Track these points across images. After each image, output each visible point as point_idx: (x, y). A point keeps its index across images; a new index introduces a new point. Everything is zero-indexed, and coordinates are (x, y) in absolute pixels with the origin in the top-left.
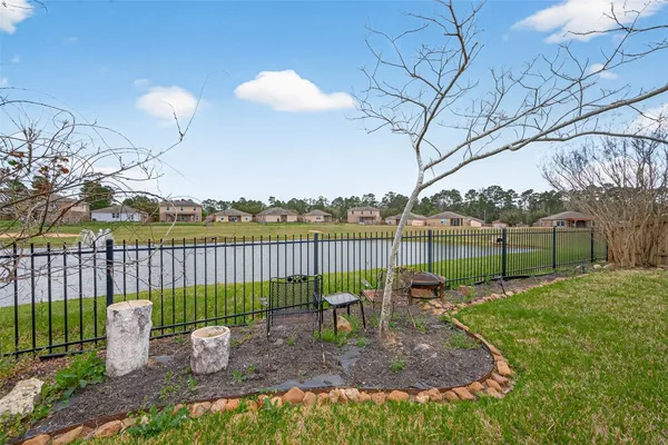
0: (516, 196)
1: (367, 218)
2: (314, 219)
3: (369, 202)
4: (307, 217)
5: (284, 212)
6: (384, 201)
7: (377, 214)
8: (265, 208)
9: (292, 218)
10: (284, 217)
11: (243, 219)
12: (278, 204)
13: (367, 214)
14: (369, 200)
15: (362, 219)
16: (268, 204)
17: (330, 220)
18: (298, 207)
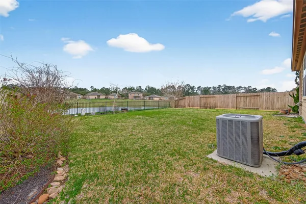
0: (195, 88)
1: (137, 97)
2: (113, 97)
3: (139, 90)
4: (110, 97)
5: (99, 94)
6: (146, 89)
7: (141, 95)
8: (88, 92)
9: (102, 97)
10: (99, 96)
11: (78, 97)
12: (95, 90)
13: (137, 95)
14: (139, 89)
15: (135, 97)
16: (90, 90)
17: (121, 98)
18: (106, 91)
